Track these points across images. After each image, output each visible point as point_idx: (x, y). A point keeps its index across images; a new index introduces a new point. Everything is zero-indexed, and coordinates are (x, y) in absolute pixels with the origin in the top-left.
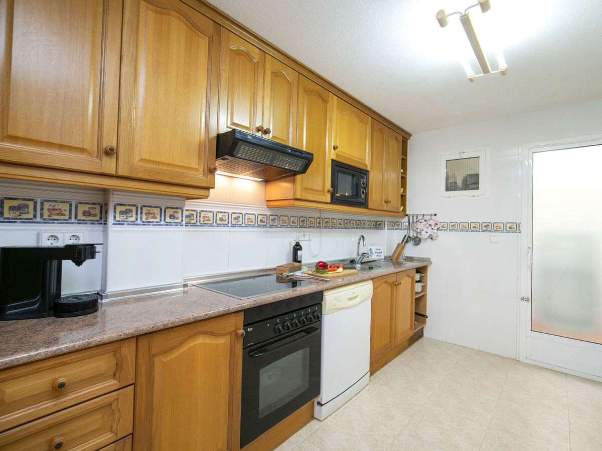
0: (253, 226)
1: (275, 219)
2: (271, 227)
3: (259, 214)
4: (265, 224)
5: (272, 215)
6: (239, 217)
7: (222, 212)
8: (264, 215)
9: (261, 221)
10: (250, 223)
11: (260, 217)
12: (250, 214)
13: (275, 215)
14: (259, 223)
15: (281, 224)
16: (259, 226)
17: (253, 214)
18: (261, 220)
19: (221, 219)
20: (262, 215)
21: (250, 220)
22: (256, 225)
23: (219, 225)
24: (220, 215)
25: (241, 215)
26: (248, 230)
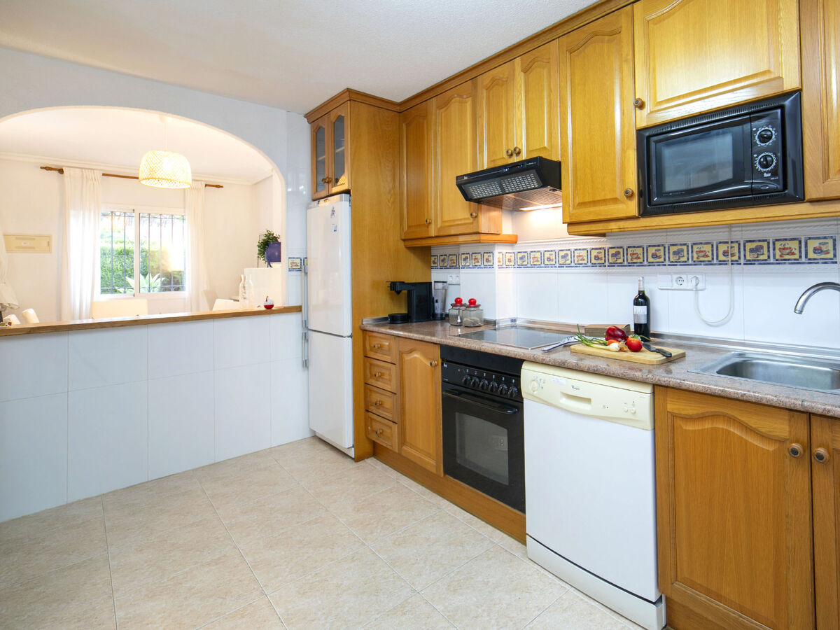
0: (586, 266)
1: (618, 253)
2: (611, 265)
3: (593, 249)
4: (603, 261)
5: (614, 248)
6: (567, 255)
7: (549, 251)
8: (600, 249)
9: (597, 258)
10: (581, 262)
11: (594, 253)
12: (580, 249)
13: (618, 248)
14: (593, 261)
15: (629, 261)
16: (594, 265)
17: (584, 249)
18: (595, 257)
19: (549, 259)
20: (596, 249)
21: (581, 258)
22: (589, 264)
23: (546, 266)
24: (547, 255)
25: (569, 252)
26: (578, 271)
